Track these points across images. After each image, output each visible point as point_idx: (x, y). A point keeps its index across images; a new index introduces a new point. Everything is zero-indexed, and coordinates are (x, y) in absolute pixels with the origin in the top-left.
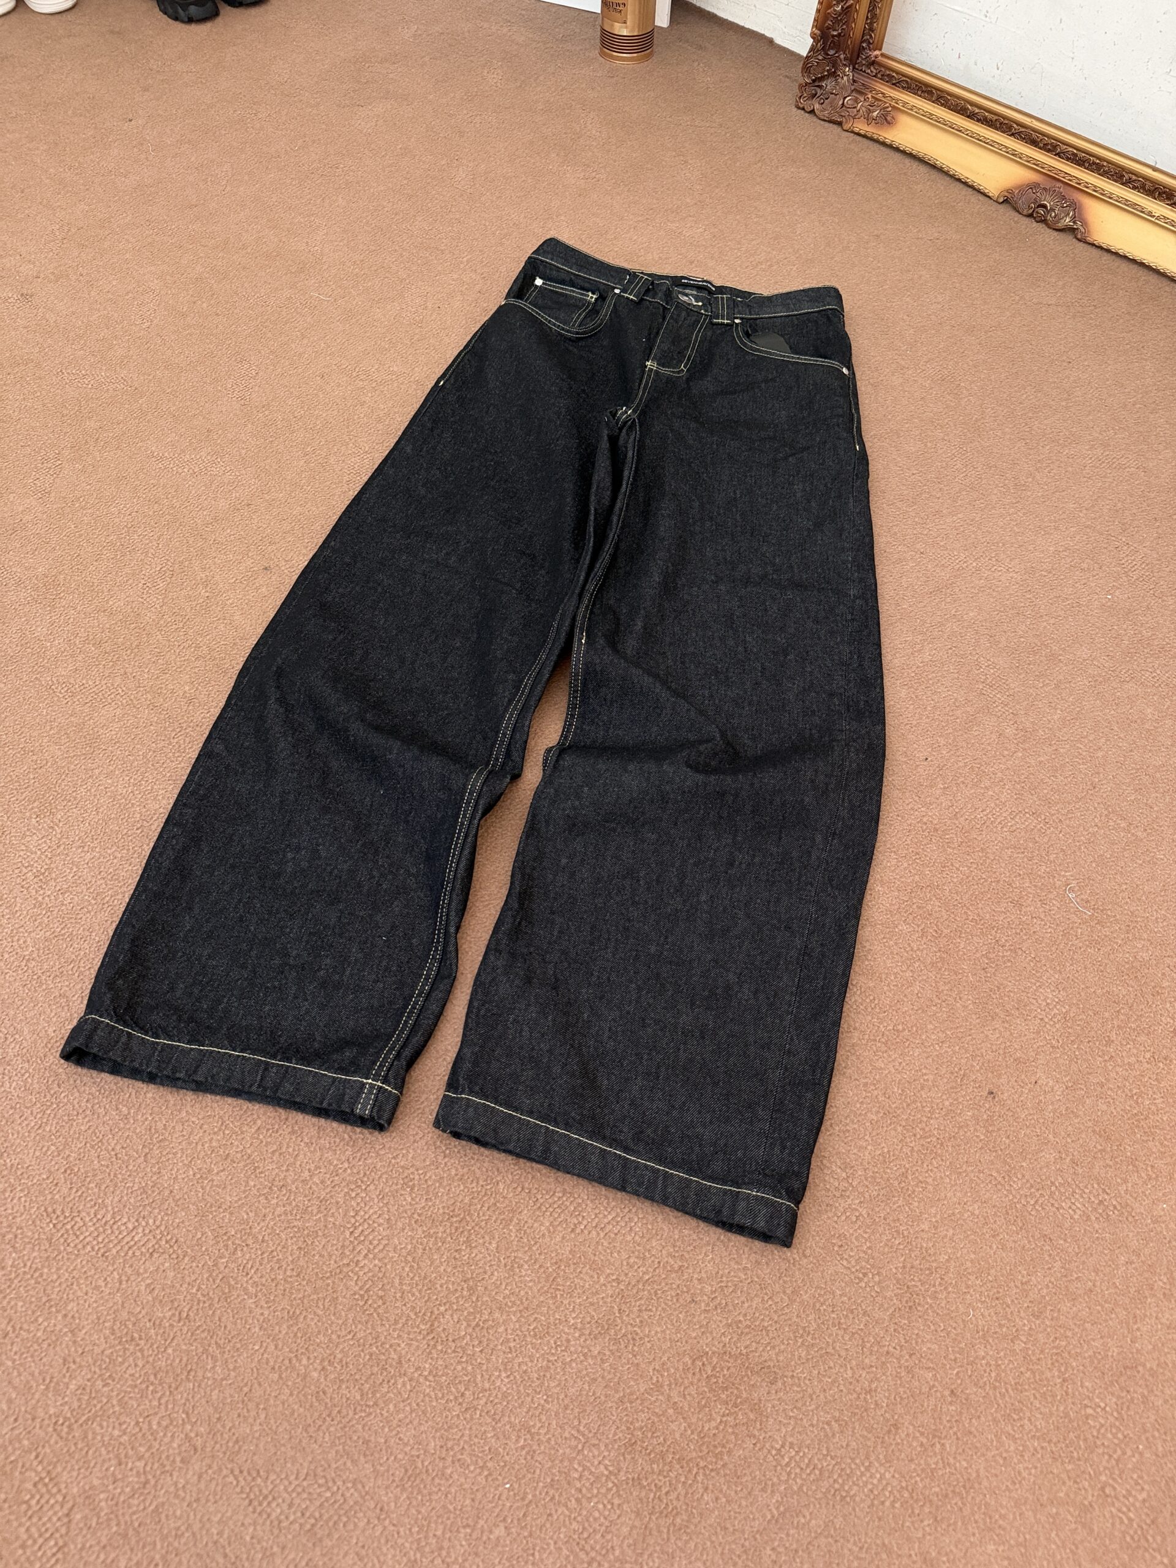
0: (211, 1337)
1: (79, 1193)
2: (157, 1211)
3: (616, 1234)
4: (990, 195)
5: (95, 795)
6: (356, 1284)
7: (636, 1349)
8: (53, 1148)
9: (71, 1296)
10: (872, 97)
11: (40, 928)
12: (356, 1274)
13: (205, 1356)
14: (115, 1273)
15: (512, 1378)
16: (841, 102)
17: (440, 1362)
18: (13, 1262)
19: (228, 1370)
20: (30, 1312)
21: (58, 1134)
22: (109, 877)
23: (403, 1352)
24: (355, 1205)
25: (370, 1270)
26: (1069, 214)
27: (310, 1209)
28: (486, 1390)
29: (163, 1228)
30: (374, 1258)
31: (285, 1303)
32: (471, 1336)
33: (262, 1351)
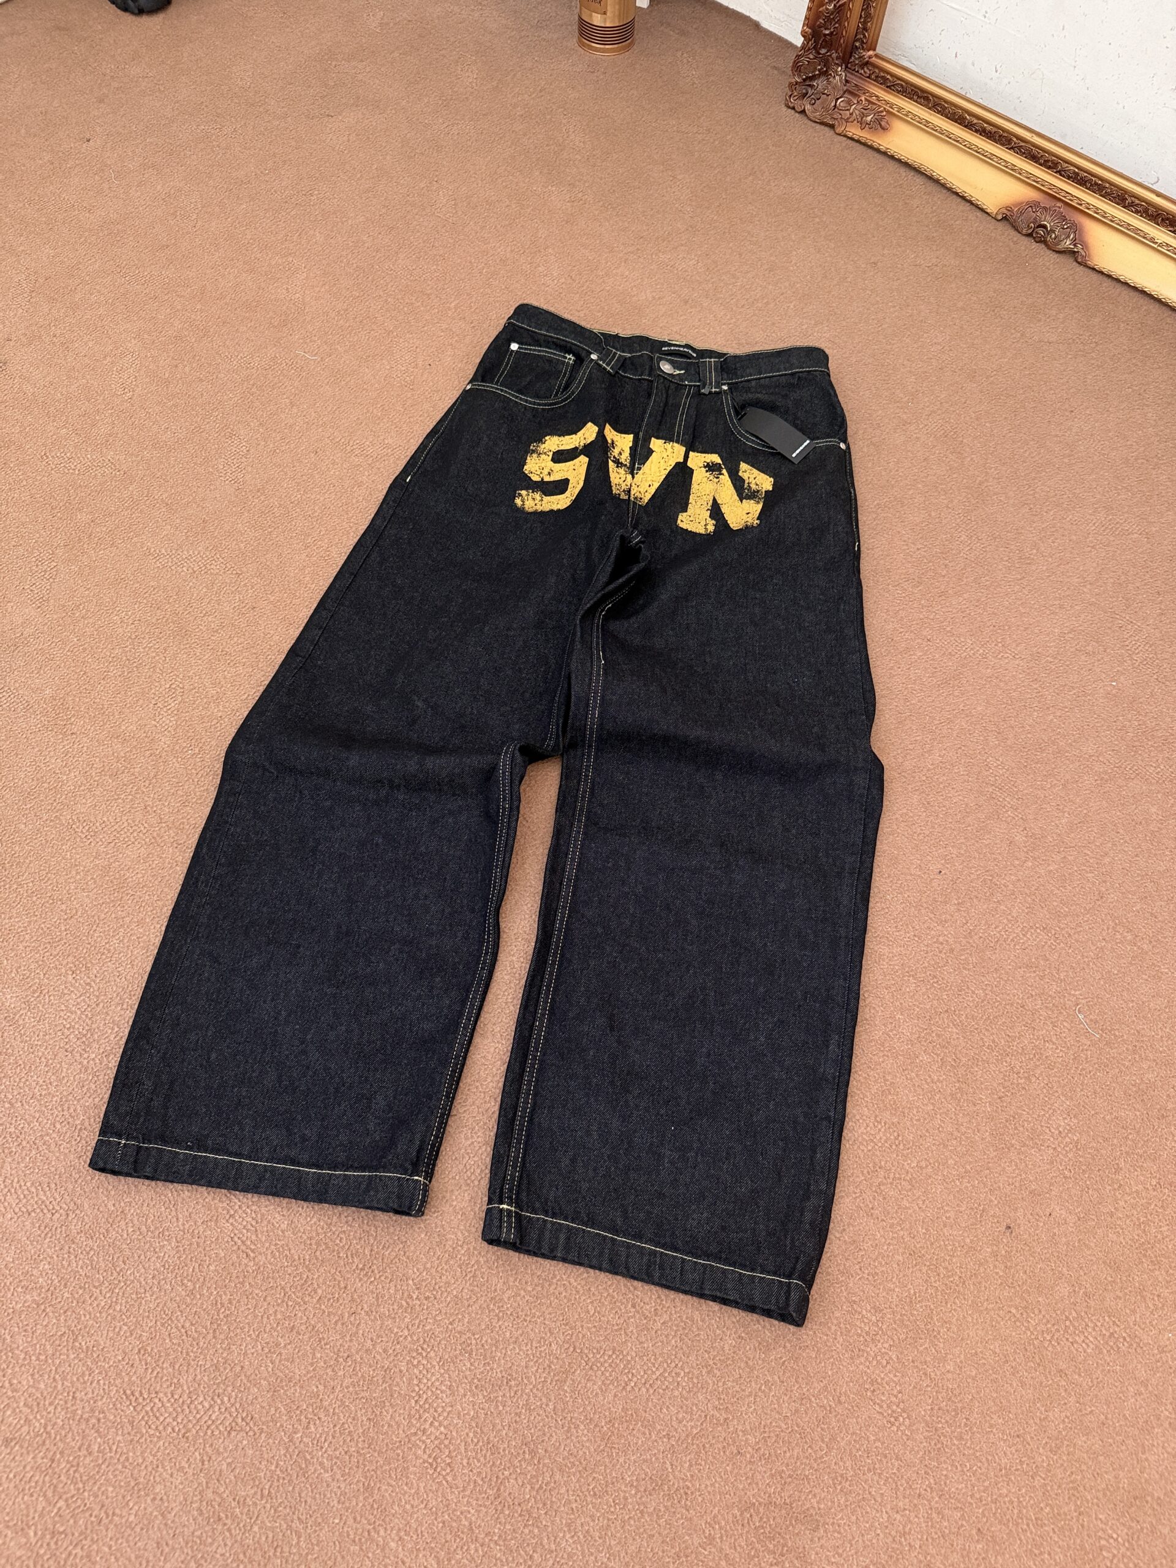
0: (294, 1513)
1: (155, 1372)
2: (230, 1389)
3: (664, 1390)
4: (989, 211)
6: (425, 1452)
7: (689, 1503)
8: (125, 1328)
9: (158, 1479)
10: (866, 99)
11: (88, 1095)
12: (424, 1442)
13: (289, 1532)
14: (197, 1454)
15: (576, 1538)
16: (833, 104)
17: (508, 1527)
18: (99, 1447)
19: (312, 1544)
20: (120, 1497)
21: (128, 1313)
23: (473, 1519)
24: (418, 1373)
25: (436, 1438)
26: (1069, 236)
27: (375, 1379)
28: (552, 1552)
29: (238, 1405)
30: (440, 1425)
31: (359, 1475)
32: (535, 1498)
33: (342, 1524)
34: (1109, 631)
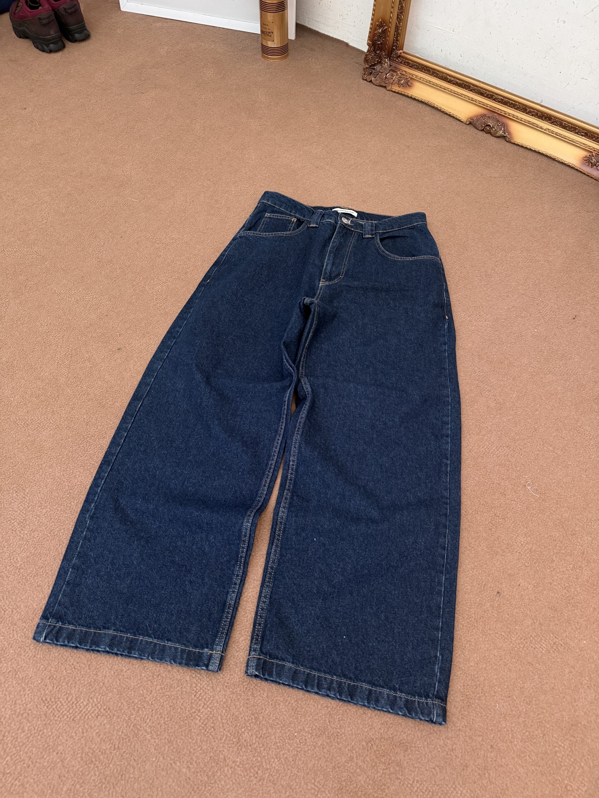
0: (131, 757)
1: (58, 688)
2: (97, 694)
4: (462, 120)
5: (44, 478)
6: (200, 721)
7: (339, 740)
8: (42, 666)
9: (59, 743)
10: (400, 73)
11: (24, 551)
12: (199, 716)
13: (129, 766)
14: (80, 729)
15: (280, 761)
16: (385, 76)
17: (245, 757)
18: (29, 728)
19: (141, 772)
20: (39, 753)
21: (44, 659)
22: (56, 521)
23: (226, 754)
25: (206, 714)
26: (501, 129)
27: (173, 685)
28: (268, 769)
29: (101, 703)
30: (208, 707)
31: (166, 735)
32: (258, 742)
33: (157, 761)
34: (532, 306)
